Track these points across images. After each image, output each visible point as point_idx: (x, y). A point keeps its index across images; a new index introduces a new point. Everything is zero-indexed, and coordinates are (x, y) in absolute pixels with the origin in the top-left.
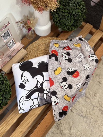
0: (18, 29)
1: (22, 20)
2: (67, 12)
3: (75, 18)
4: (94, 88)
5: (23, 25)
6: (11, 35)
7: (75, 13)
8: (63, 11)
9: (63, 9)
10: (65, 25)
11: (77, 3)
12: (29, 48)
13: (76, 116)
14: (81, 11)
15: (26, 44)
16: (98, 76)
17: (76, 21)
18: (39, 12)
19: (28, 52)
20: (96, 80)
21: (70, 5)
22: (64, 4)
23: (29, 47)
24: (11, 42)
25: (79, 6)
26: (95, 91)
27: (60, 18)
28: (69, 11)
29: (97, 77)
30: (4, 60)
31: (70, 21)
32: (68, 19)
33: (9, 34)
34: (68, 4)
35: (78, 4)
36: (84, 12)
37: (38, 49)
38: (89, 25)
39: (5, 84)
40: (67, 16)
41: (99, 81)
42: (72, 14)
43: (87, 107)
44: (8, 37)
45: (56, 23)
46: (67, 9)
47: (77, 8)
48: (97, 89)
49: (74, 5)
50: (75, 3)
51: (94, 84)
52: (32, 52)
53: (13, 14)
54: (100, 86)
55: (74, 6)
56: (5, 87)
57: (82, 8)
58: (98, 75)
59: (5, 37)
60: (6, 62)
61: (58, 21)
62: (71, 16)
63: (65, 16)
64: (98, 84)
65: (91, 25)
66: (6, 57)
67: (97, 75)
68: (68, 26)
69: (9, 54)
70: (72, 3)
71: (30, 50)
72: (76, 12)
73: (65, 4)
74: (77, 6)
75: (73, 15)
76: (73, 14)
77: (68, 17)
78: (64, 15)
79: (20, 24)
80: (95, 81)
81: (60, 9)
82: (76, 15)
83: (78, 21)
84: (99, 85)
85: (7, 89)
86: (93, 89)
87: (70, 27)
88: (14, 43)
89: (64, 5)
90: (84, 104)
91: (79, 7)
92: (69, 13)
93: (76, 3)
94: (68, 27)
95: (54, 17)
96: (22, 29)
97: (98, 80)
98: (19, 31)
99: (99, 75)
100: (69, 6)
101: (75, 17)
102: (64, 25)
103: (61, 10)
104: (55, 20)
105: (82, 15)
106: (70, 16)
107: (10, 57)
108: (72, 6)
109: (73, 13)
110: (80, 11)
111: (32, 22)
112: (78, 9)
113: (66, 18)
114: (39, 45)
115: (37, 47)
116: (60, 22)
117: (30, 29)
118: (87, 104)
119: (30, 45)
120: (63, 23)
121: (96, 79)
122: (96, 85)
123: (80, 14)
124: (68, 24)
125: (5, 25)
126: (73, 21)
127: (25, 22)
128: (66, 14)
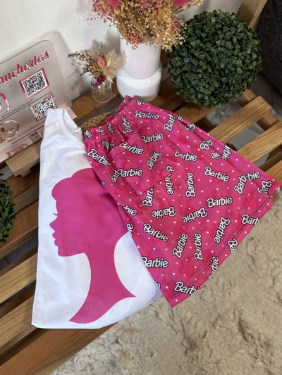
0: (73, 71)
1: (86, 51)
2: (206, 58)
3: (224, 79)
5: (87, 65)
6: (46, 85)
7: (226, 66)
8: (196, 54)
9: (196, 49)
10: (195, 89)
11: (238, 40)
14: (244, 63)
15: (86, 112)
16: (253, 242)
17: (224, 87)
18: (130, 45)
20: (245, 251)
21: (217, 42)
22: (203, 35)
24: (44, 102)
25: (241, 50)
26: (234, 279)
27: (183, 69)
28: (211, 56)
29: (251, 243)
30: (19, 142)
31: (209, 83)
32: (202, 78)
33: (42, 80)
34: (213, 38)
35: (240, 45)
36: (251, 68)
38: (263, 103)
40: (204, 68)
41: (252, 257)
42: (217, 67)
44: (38, 88)
45: (172, 79)
46: (208, 52)
47: (233, 55)
48: (240, 275)
49: (228, 46)
50: (231, 40)
51: (236, 260)
53: (64, 34)
54: (253, 271)
55: (228, 48)
57: (248, 58)
58: (256, 239)
59: (31, 87)
60: (25, 147)
61: (179, 75)
62: (213, 70)
63: (198, 68)
64: (250, 262)
65: (266, 103)
66: (24, 135)
67: (252, 239)
68: (200, 93)
69: (34, 129)
70: (223, 39)
72: (229, 63)
73: (207, 37)
74: (234, 49)
75: (218, 70)
77: (205, 71)
78: (196, 64)
79: (78, 61)
80: (242, 254)
81: (190, 47)
82: (226, 72)
83: (229, 88)
84: (250, 268)
86: (229, 273)
87: (207, 98)
88: (54, 105)
89: (201, 39)
90: (195, 305)
91: (241, 52)
92: (209, 63)
93: (235, 40)
94: (200, 96)
95: (170, 62)
96: (82, 75)
97: (249, 253)
98: (75, 75)
99: (259, 241)
100: (215, 44)
101: (222, 77)
102: (192, 91)
103: (192, 51)
104: (173, 71)
105: (242, 74)
106: (210, 70)
107: (34, 138)
108: (222, 46)
109: (221, 64)
110: (239, 62)
111: (109, 64)
112: (237, 56)
113: (199, 73)
116: (182, 79)
117: (101, 78)
120: (190, 82)
121: (247, 248)
122: (243, 263)
123: (239, 70)
124: (201, 90)
125: (35, 57)
126: (217, 85)
127: (93, 58)
128: (201, 63)
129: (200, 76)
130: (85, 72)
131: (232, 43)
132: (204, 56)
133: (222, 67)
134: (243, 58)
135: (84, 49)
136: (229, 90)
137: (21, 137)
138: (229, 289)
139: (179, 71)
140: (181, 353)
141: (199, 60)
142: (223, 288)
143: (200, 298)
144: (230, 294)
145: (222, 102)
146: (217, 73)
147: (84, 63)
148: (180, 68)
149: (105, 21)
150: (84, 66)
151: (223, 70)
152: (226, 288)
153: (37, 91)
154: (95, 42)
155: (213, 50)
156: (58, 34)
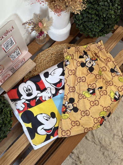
0: (25, 31)
1: (31, 20)
3: (106, 23)
4: (117, 110)
5: (33, 27)
6: (15, 43)
7: (106, 15)
8: (90, 12)
9: (89, 9)
10: (91, 29)
12: (38, 58)
13: (91, 144)
14: (115, 12)
17: (106, 26)
18: (56, 14)
19: (38, 64)
21: (100, 4)
22: (91, 1)
23: (40, 56)
24: (15, 52)
25: (113, 5)
26: (119, 115)
27: (84, 20)
28: (98, 12)
31: (98, 26)
32: (95, 23)
33: (12, 42)
34: (98, 2)
35: (111, 3)
36: (118, 14)
37: (51, 60)
39: (5, 113)
40: (95, 18)
43: (106, 134)
44: (11, 46)
45: (77, 26)
46: (96, 9)
49: (106, 4)
52: (42, 63)
55: (106, 6)
56: (5, 117)
57: (116, 9)
59: (7, 46)
60: (8, 75)
61: (81, 23)
62: (100, 19)
63: (91, 19)
66: (7, 70)
69: (12, 66)
70: (103, 1)
71: (40, 60)
73: (94, 2)
74: (109, 6)
75: (102, 18)
76: (104, 17)
77: (96, 20)
78: (90, 17)
79: (27, 26)
82: (106, 18)
83: (109, 26)
85: (7, 120)
87: (97, 33)
88: (20, 52)
89: (91, 3)
92: (97, 15)
94: (93, 33)
96: (31, 33)
98: (26, 33)
100: (99, 5)
101: (105, 21)
102: (89, 31)
103: (87, 10)
104: (77, 22)
105: (115, 18)
106: (98, 19)
107: (12, 71)
108: (103, 5)
109: (104, 15)
110: (113, 12)
111: (45, 25)
112: (111, 9)
113: (92, 21)
114: (52, 54)
115: (50, 56)
116: (83, 26)
117: (41, 33)
118: (107, 131)
119: (40, 53)
120: (88, 27)
122: (121, 106)
123: (113, 16)
124: (94, 30)
125: (7, 31)
126: (102, 26)
127: (35, 23)
128: (93, 16)
129: (93, 23)
130: (32, 31)
131: (108, 2)
132: (94, 12)
133: (105, 16)
134: (114, 9)
135: (30, 19)
136: (109, 27)
137: (6, 72)
138: (117, 120)
139: (81, 22)
140: (100, 154)
141: (92, 14)
142: (114, 120)
143: (105, 126)
144: (118, 122)
145: (105, 33)
146: (102, 20)
147: (31, 27)
148: (82, 20)
149: (40, 3)
150: (31, 28)
151: (105, 18)
152: (116, 120)
153: (10, 47)
154: (35, 14)
155: (98, 8)
156: (16, 15)
